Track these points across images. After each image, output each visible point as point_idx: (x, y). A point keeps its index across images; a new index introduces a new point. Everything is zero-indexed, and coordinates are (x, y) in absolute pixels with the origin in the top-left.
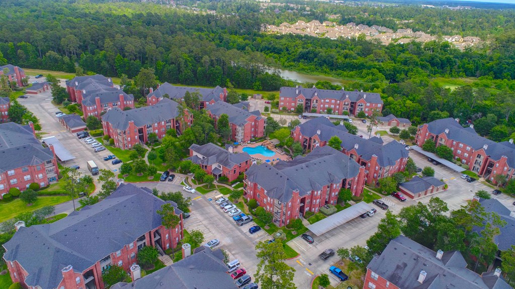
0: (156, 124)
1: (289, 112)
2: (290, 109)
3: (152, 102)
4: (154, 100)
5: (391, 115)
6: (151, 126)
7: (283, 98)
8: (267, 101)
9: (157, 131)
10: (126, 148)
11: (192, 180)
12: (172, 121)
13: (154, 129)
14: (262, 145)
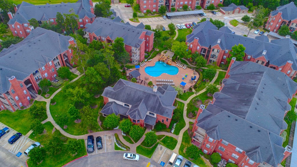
0: (43, 68)
1: (152, 14)
2: (152, 11)
3: (17, 29)
4: (18, 26)
5: (232, 4)
6: (37, 72)
7: (146, 1)
8: (126, 4)
9: (46, 74)
10: (16, 109)
11: (123, 136)
12: (59, 57)
13: (42, 73)
14: (159, 61)
